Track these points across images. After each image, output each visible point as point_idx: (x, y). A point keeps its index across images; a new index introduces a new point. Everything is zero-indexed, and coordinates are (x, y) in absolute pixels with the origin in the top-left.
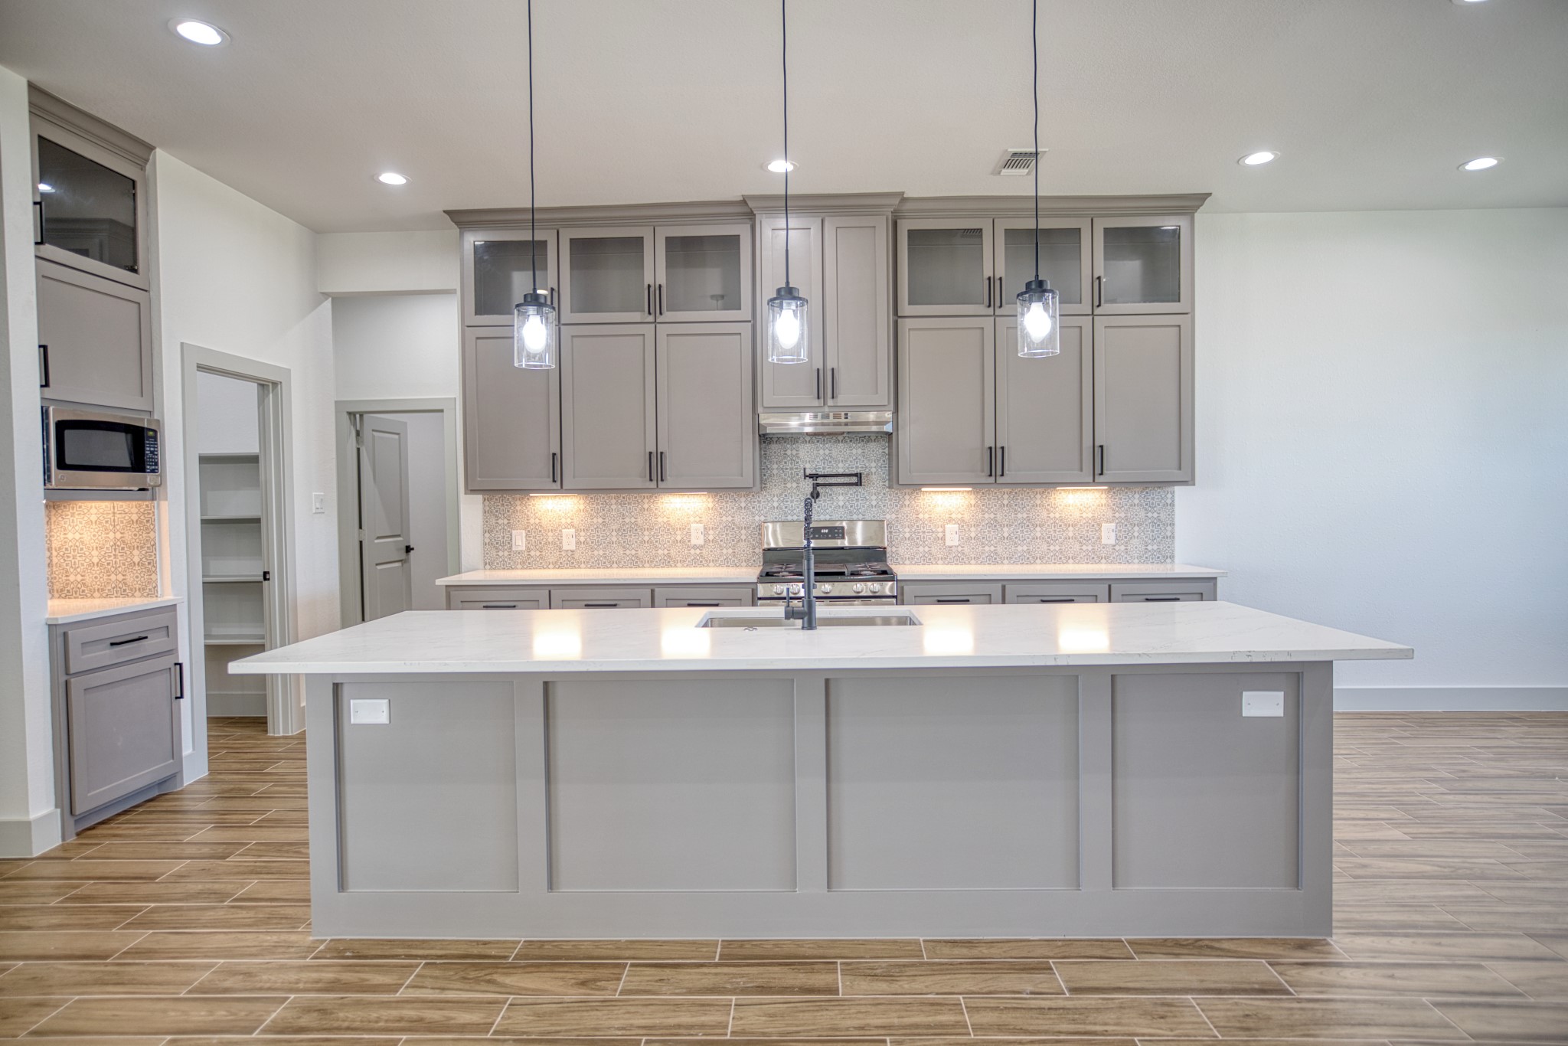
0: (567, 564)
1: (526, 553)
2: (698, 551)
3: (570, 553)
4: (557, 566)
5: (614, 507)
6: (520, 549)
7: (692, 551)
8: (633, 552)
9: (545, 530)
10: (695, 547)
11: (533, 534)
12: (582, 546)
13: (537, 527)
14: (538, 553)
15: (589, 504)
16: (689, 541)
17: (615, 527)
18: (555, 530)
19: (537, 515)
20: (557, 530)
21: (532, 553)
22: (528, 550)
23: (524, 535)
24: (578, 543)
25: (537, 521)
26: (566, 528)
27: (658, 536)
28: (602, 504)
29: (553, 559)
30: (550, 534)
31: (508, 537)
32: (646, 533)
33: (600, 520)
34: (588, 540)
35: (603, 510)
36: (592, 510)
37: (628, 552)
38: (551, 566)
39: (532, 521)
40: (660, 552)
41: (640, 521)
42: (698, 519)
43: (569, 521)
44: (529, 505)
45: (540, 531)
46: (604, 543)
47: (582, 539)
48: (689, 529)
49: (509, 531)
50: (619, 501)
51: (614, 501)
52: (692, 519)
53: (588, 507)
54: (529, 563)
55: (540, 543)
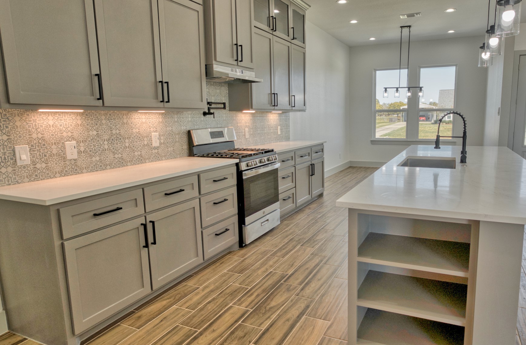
0: (71, 172)
1: (32, 167)
2: (156, 151)
3: (73, 162)
4: (63, 175)
5: (104, 122)
6: (25, 163)
7: (154, 151)
8: (120, 156)
9: (49, 144)
10: (155, 148)
11: (37, 148)
12: (83, 154)
13: (40, 141)
14: (44, 165)
15: (85, 120)
16: (151, 144)
17: (106, 137)
18: (58, 143)
19: (39, 130)
20: (60, 143)
21: (38, 166)
22: (34, 163)
23: (28, 149)
24: (79, 152)
25: (40, 136)
26: (67, 140)
27: (134, 142)
28: (95, 120)
29: (58, 169)
30: (54, 147)
31: (10, 153)
32: (127, 141)
33: (95, 133)
34: (87, 149)
35: (97, 124)
36: (88, 125)
37: (116, 156)
38: (58, 175)
39: (34, 136)
40: (136, 153)
41: (122, 132)
42: (155, 129)
43: (70, 134)
44: (30, 121)
45: (44, 145)
46: (99, 150)
47: (82, 149)
48: (151, 136)
49: (10, 147)
50: (107, 117)
51: (103, 117)
52: (152, 129)
53: (84, 122)
54: (36, 176)
55: (45, 156)
